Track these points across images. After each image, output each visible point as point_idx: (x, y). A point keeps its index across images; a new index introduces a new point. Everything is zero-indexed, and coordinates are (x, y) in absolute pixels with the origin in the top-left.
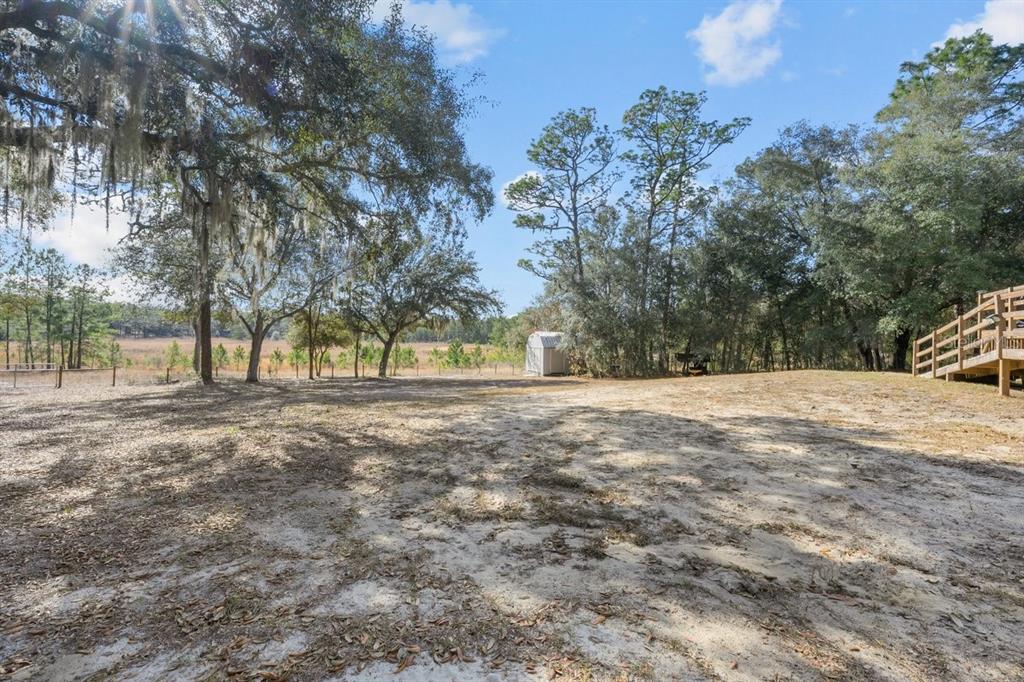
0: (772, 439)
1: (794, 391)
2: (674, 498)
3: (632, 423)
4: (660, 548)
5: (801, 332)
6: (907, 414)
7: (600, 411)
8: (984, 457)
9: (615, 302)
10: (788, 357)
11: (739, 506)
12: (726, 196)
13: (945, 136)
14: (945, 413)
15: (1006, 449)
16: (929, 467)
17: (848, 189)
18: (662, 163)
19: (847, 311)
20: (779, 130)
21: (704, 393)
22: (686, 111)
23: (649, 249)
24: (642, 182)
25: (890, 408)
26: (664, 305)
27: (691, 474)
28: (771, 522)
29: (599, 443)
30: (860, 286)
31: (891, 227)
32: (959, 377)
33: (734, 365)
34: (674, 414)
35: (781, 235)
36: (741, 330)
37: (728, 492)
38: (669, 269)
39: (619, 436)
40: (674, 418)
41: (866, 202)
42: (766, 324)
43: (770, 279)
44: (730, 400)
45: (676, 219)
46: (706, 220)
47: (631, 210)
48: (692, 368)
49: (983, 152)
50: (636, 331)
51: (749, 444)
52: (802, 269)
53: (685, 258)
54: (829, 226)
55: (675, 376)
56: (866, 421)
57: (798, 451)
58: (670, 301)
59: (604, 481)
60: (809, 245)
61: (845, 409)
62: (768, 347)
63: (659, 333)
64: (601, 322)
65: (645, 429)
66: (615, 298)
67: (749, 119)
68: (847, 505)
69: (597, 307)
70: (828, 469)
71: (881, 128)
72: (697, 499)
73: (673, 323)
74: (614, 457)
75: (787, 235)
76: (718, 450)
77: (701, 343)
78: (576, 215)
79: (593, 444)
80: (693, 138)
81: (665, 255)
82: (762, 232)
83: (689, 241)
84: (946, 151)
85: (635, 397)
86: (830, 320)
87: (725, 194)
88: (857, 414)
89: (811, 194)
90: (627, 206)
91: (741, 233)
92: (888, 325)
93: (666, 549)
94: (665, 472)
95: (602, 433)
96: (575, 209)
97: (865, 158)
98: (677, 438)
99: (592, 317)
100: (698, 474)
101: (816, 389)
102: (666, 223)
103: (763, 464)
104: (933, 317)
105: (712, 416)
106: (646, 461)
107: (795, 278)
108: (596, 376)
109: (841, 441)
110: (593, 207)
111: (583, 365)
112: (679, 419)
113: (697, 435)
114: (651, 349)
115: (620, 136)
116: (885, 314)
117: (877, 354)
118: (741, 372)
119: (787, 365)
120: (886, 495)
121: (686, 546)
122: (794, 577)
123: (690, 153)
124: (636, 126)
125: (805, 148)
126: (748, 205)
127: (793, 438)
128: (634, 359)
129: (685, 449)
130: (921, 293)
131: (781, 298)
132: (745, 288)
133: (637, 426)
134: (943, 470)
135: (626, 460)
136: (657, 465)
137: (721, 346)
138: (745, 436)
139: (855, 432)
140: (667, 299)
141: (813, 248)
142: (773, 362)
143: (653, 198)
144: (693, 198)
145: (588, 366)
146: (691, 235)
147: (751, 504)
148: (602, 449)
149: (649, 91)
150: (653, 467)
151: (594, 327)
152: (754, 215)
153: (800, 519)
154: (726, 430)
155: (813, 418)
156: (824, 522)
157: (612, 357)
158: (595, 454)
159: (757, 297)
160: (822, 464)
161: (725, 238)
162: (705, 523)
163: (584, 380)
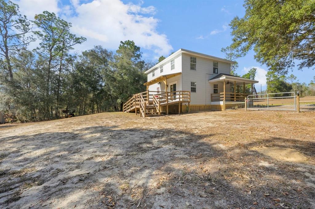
0: (92, 133)
1: (99, 119)
2: (57, 161)
3: (40, 138)
4: (49, 182)
5: (101, 103)
6: (121, 121)
7: (23, 136)
8: (132, 128)
9: (33, 91)
10: (98, 110)
11: (81, 156)
12: (79, 60)
13: (128, 61)
14: (128, 120)
15: (136, 125)
16: (124, 132)
17: (111, 67)
18: (55, 41)
19: (111, 97)
20: (94, 46)
21: (72, 123)
22: (64, 27)
23: (49, 72)
24: (45, 46)
25: (119, 120)
26: (57, 93)
27: (64, 151)
28: (89, 157)
29: (21, 151)
30: (114, 91)
31: (119, 79)
32: (130, 112)
33: (83, 113)
34: (60, 132)
35: (96, 76)
36: (85, 102)
37: (77, 152)
38: (59, 81)
39: (32, 145)
40: (59, 133)
41: (115, 71)
42: (92, 101)
43: (93, 88)
44: (80, 124)
45: (61, 63)
46: (73, 66)
47: (40, 55)
48: (68, 115)
49: (134, 66)
50: (44, 103)
51: (85, 136)
52: (101, 86)
53: (65, 77)
54: (107, 75)
55: (62, 118)
56: (114, 124)
57: (98, 135)
58: (59, 92)
59: (22, 166)
60: (103, 79)
61: (110, 122)
62: (93, 107)
63: (55, 103)
64: (25, 99)
65: (46, 139)
66: (33, 89)
67: (86, 39)
68: (108, 146)
69: (22, 92)
70: (105, 138)
71: (117, 54)
72: (66, 159)
73: (61, 100)
74: (29, 154)
75: (97, 76)
76: (75, 140)
77: (72, 106)
78: (7, 49)
79: (18, 152)
80: (67, 37)
81: (56, 75)
82: (91, 74)
83: (66, 72)
84: (128, 64)
85: (43, 128)
86: (108, 100)
87: (79, 59)
88: (112, 123)
89: (103, 66)
90: (38, 53)
91: (85, 73)
92: (119, 101)
93: (52, 181)
94: (54, 153)
95: (22, 146)
96: (6, 46)
97: (114, 60)
98: (60, 140)
99: (19, 97)
100: (68, 150)
101: (104, 117)
102: (57, 64)
103: (89, 141)
104: (127, 99)
105: (74, 130)
106: (46, 151)
107: (100, 88)
108: (22, 122)
109: (108, 130)
110: (19, 48)
111: (15, 117)
112: (61, 133)
113: (68, 137)
114: (52, 109)
115: (33, 23)
116: (118, 98)
117: (117, 108)
118: (85, 115)
119: (98, 112)
120: (116, 140)
121: (61, 176)
122: (95, 170)
123: (66, 42)
124: (41, 23)
125: (101, 53)
126: (86, 65)
127: (97, 132)
128: (44, 113)
129: (63, 143)
130: (125, 94)
131: (96, 93)
132: (86, 90)
133: (42, 139)
134: (126, 132)
135: (36, 153)
136: (51, 151)
137: (79, 107)
138: (84, 134)
139: (112, 127)
140: (58, 91)
141: (103, 81)
142: (94, 111)
143: (51, 53)
144: (67, 58)
145: (17, 118)
146: (67, 70)
147: (84, 154)
148: (22, 153)
149: (47, 11)
150: (49, 153)
151: (20, 101)
152: (88, 68)
153: (98, 153)
154: (78, 133)
155: (103, 125)
156: (103, 152)
157: (32, 113)
158: (17, 156)
159: (89, 93)
160: (104, 137)
161: (79, 74)
162: (69, 165)
163: (15, 125)
